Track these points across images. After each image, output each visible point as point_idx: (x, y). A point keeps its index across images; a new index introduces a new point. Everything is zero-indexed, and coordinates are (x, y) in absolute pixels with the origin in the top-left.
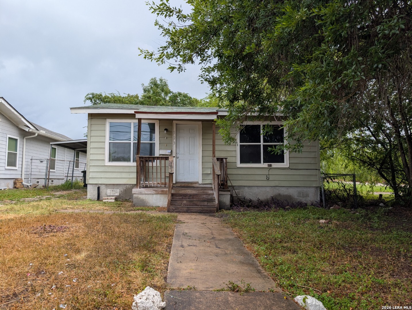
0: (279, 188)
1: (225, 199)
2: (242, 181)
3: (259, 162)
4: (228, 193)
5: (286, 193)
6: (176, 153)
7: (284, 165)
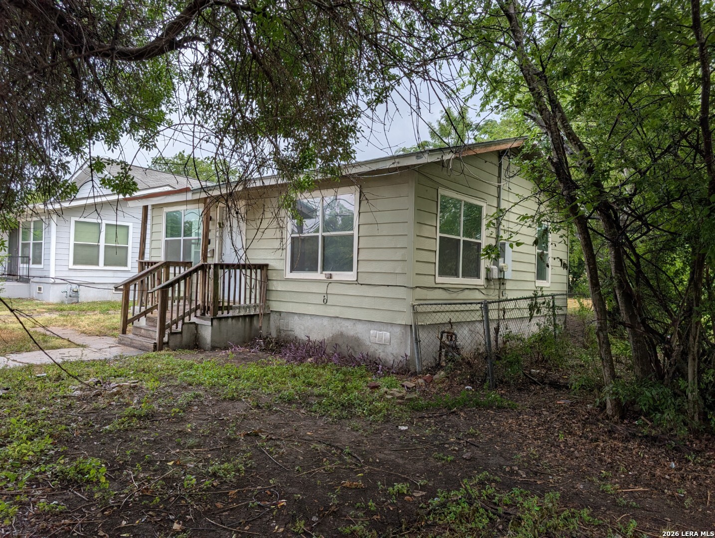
0: (342, 321)
1: (207, 333)
2: (291, 304)
3: (316, 270)
4: (210, 323)
5: (351, 333)
6: (221, 254)
7: (350, 276)
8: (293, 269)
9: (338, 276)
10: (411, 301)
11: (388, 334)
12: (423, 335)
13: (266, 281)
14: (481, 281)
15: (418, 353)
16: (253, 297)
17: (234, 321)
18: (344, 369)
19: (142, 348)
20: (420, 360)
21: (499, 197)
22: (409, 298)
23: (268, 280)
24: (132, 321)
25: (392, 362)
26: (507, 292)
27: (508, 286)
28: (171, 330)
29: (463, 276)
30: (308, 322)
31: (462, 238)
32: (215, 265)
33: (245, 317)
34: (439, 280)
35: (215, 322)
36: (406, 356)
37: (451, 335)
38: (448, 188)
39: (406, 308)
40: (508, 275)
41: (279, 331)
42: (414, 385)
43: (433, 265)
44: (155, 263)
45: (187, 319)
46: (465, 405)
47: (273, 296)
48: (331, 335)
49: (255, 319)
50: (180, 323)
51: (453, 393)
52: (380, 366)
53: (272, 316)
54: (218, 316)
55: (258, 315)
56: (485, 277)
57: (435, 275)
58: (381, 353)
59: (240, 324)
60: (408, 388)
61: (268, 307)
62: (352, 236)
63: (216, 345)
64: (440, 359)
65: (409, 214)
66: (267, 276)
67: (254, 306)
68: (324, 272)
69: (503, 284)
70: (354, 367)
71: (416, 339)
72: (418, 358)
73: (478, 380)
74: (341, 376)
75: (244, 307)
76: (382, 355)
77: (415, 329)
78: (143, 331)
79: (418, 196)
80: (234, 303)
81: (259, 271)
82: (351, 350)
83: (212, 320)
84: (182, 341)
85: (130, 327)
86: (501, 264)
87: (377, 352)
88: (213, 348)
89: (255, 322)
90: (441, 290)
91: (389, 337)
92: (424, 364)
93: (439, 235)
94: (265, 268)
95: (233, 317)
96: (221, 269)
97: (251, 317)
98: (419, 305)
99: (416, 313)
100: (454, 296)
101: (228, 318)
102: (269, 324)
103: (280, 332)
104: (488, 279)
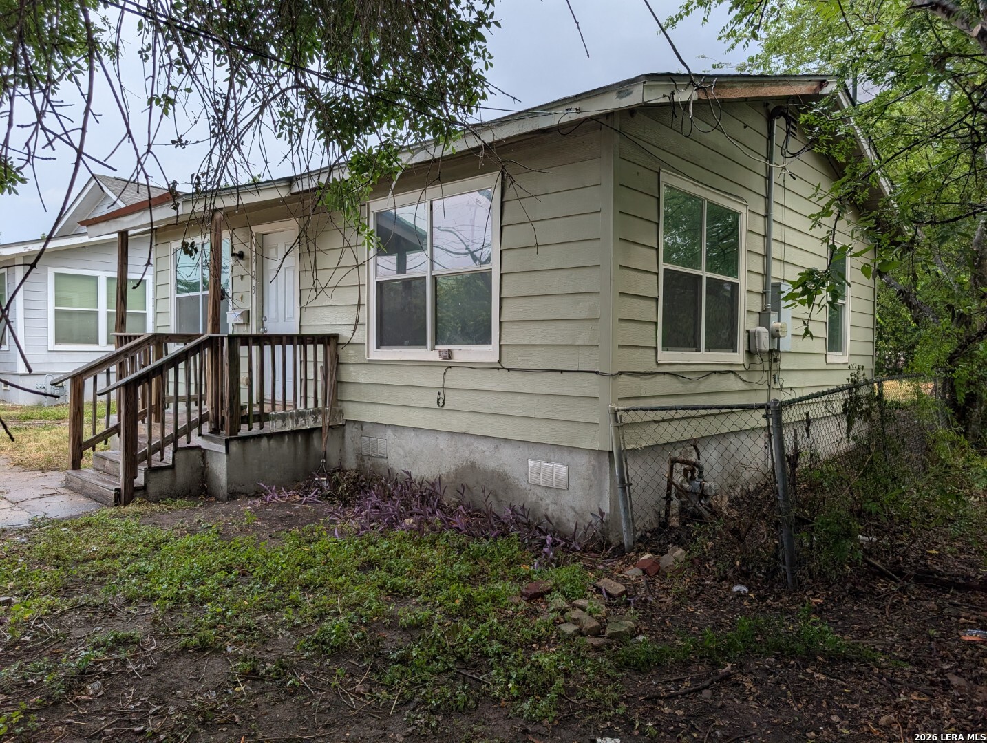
0: (472, 440)
1: (220, 467)
2: (380, 408)
3: (424, 344)
4: (222, 448)
5: (492, 464)
6: (262, 319)
7: (485, 353)
8: (382, 342)
9: (465, 353)
10: (609, 403)
11: (563, 468)
12: (635, 469)
13: (335, 365)
14: (738, 357)
15: (625, 508)
16: (311, 393)
17: (272, 442)
18: (474, 545)
19: (98, 498)
20: (631, 521)
21: (768, 197)
22: (606, 394)
23: (339, 363)
24: (92, 444)
25: (572, 525)
26: (782, 375)
27: (785, 362)
28: (149, 463)
29: (708, 348)
30: (412, 443)
31: (705, 274)
32: (232, 339)
33: (294, 433)
34: (665, 356)
35: (234, 447)
36: (602, 513)
37: (693, 470)
38: (679, 172)
39: (598, 415)
40: (786, 344)
41: (361, 457)
42: (623, 589)
43: (652, 328)
44: (135, 337)
45: (182, 442)
46: (748, 651)
47: (349, 393)
48: (453, 468)
49: (316, 436)
50: (169, 451)
51: (709, 604)
52: (549, 538)
53: (350, 431)
54: (240, 434)
55: (320, 429)
56: (746, 348)
57: (656, 348)
58: (549, 506)
59: (286, 446)
60: (609, 595)
61: (341, 413)
62: (489, 272)
63: (239, 489)
64: (667, 513)
65: (605, 223)
66: (337, 356)
67: (313, 413)
68: (438, 347)
69: (776, 360)
70: (495, 539)
71: (622, 480)
72: (627, 519)
73: (759, 569)
74: (465, 568)
75: (292, 416)
76: (552, 510)
77: (618, 458)
78: (108, 463)
79: (622, 186)
80: (274, 409)
81: (320, 347)
82: (491, 498)
83: (227, 443)
84: (174, 481)
85: (89, 456)
86: (774, 324)
87: (543, 503)
88: (233, 495)
89: (316, 442)
90: (667, 376)
91: (564, 474)
92: (638, 525)
93: (663, 266)
94: (332, 341)
95: (270, 436)
96: (243, 344)
97: (308, 433)
98: (627, 411)
99: (620, 426)
100: (692, 387)
101: (259, 437)
102: (343, 443)
103: (362, 460)
104: (750, 353)
